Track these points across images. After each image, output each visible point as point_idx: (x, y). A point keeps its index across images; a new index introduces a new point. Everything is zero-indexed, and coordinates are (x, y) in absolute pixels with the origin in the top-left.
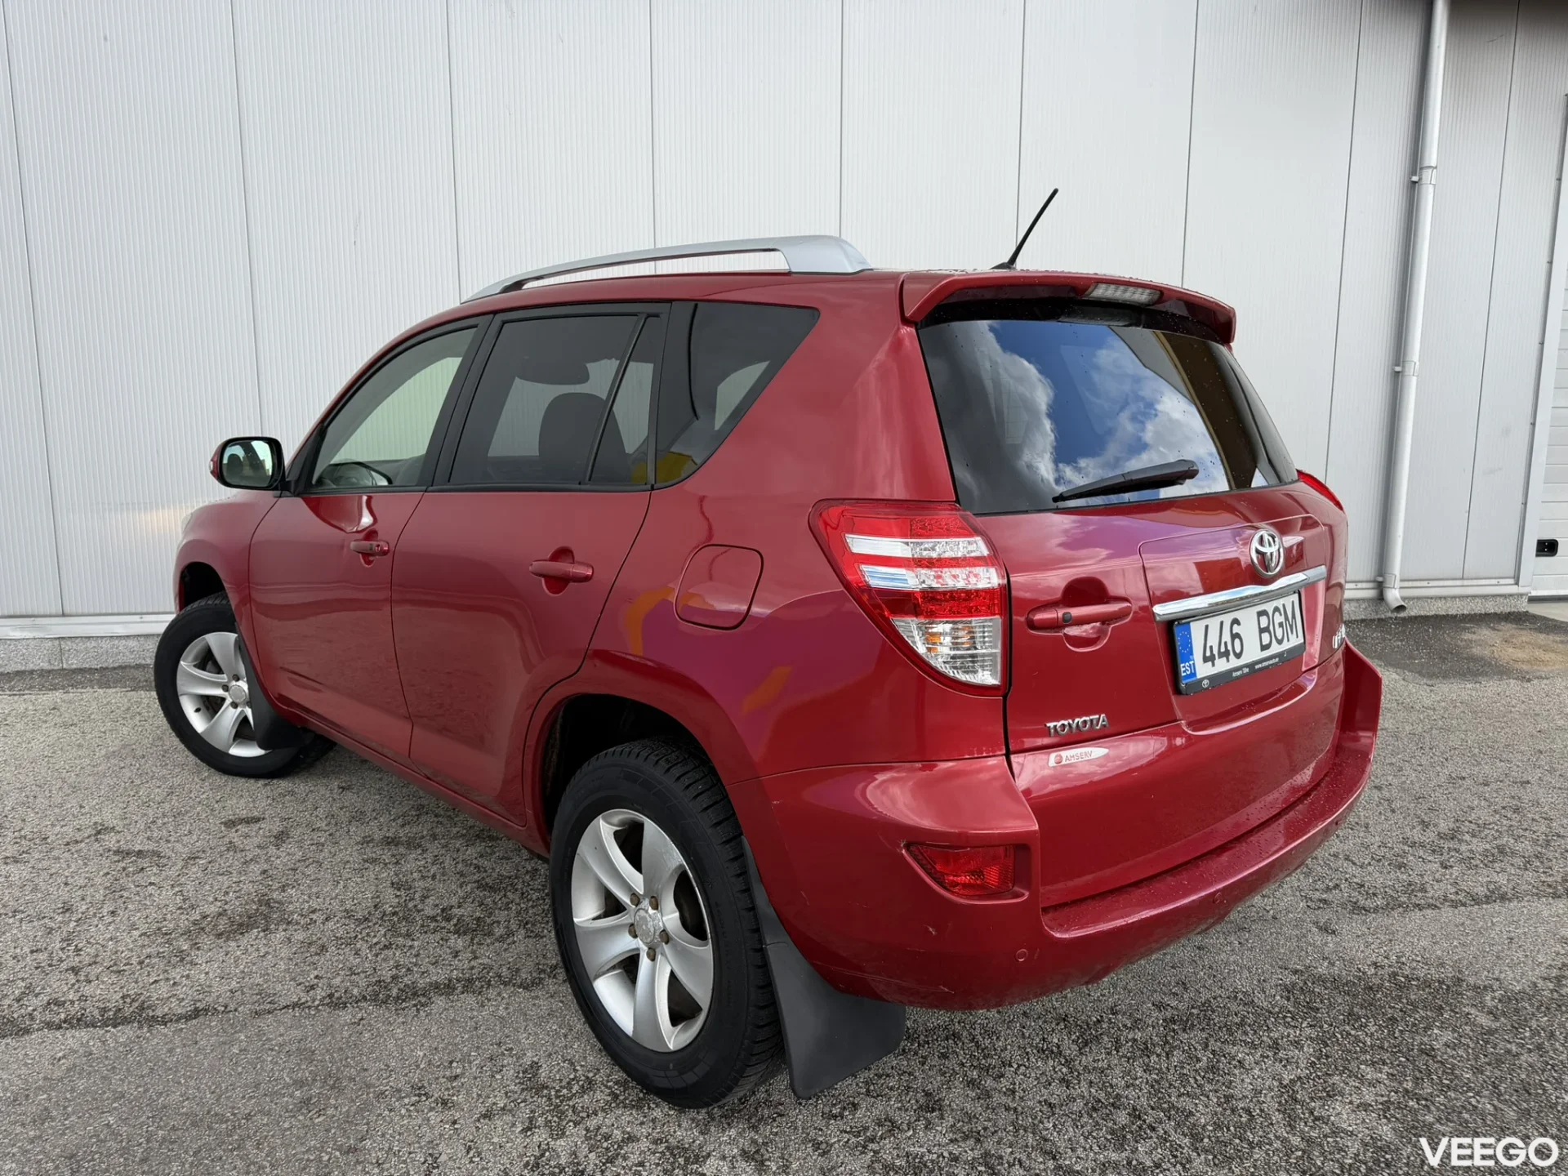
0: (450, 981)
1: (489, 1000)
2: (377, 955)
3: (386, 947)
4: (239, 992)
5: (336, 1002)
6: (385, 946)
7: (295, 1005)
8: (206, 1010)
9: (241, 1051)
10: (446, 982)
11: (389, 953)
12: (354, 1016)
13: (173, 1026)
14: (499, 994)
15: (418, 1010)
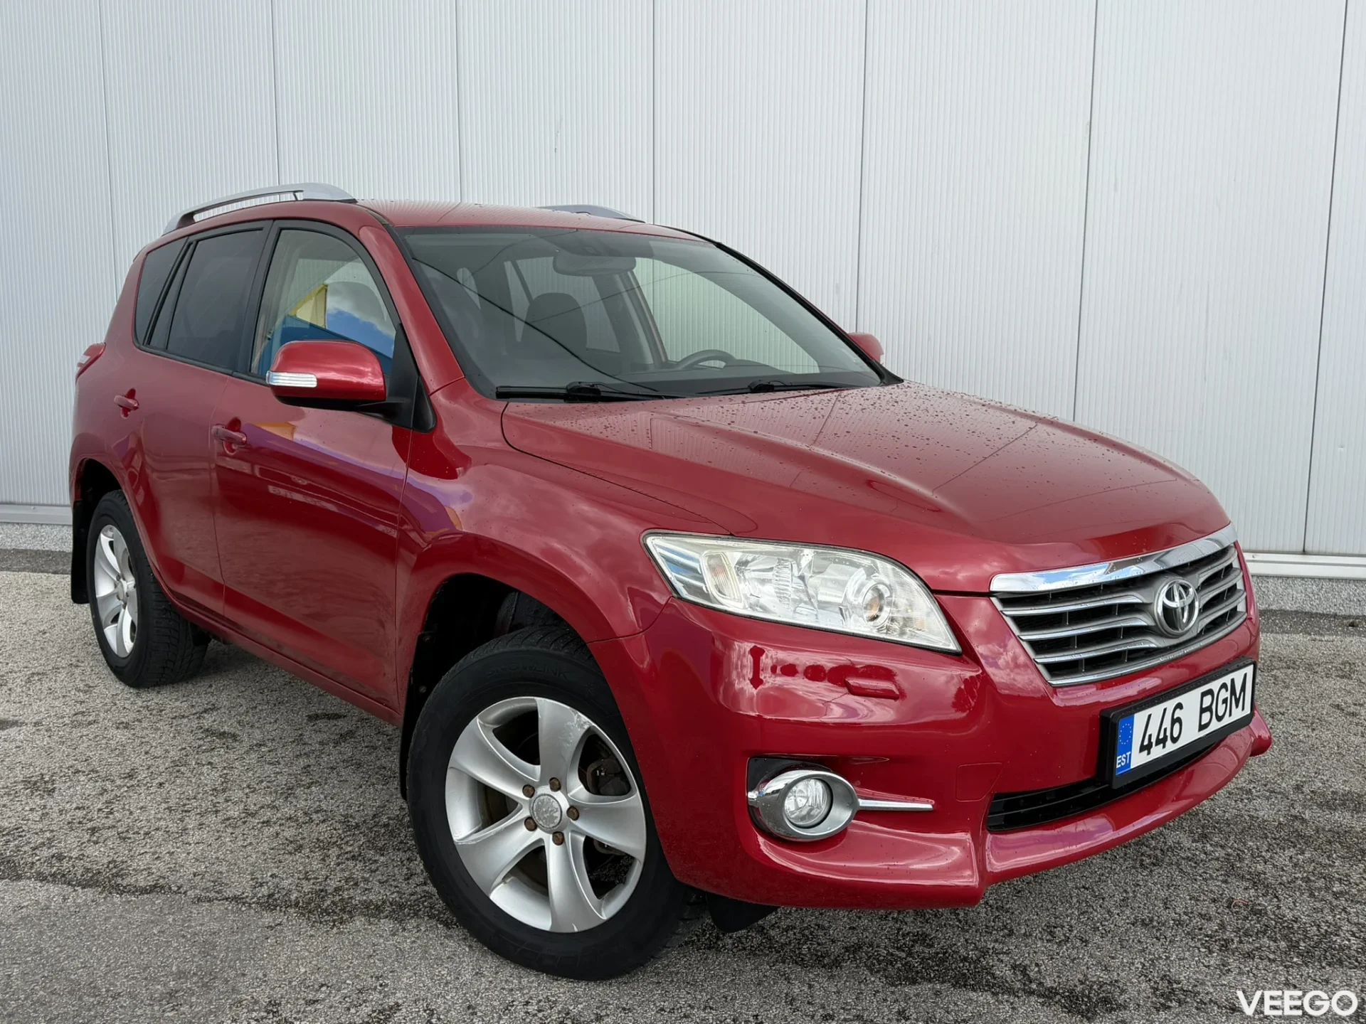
0: (384, 902)
1: (404, 929)
2: (338, 864)
3: (354, 858)
4: (200, 876)
5: (269, 904)
6: (354, 856)
7: (236, 899)
8: (162, 887)
9: (159, 932)
10: (380, 903)
11: (351, 863)
12: (274, 920)
13: (126, 897)
14: (418, 926)
15: (334, 925)
